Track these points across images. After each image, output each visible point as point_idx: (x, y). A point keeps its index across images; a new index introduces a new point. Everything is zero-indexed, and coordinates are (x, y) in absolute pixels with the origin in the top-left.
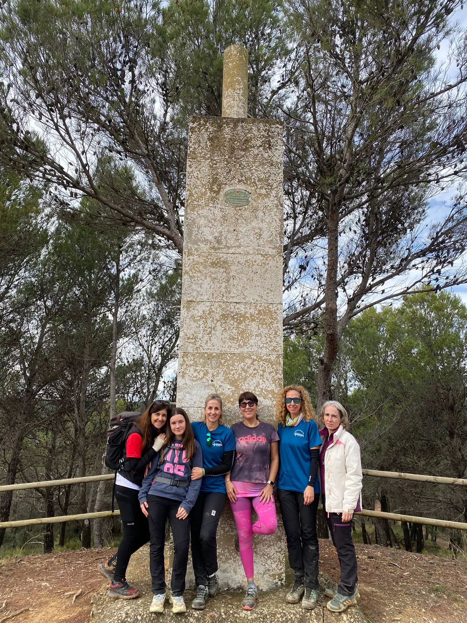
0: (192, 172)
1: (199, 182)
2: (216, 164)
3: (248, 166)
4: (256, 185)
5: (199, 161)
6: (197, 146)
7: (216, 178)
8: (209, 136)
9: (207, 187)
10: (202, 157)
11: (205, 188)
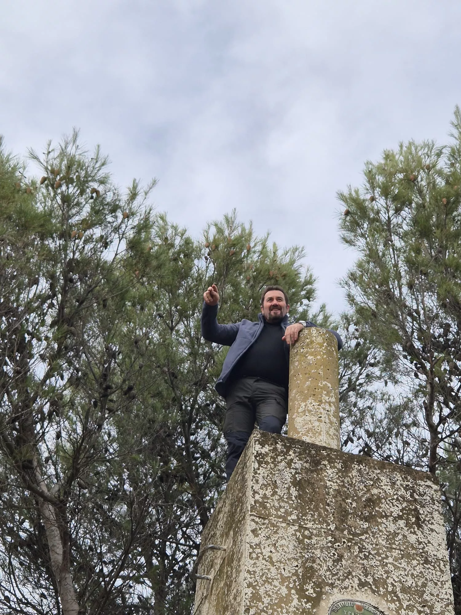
0: (258, 545)
1: (273, 569)
2: (310, 538)
3: (378, 554)
4: (399, 600)
5: (273, 525)
6: (269, 492)
7: (312, 567)
8: (294, 476)
9: (291, 585)
10: (280, 517)
11: (287, 587)
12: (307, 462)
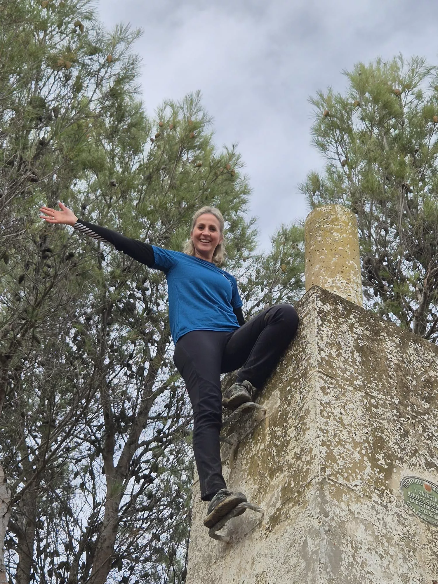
2: (376, 407)
5: (341, 387)
6: (334, 352)
7: (381, 438)
8: (356, 341)
9: (363, 452)
10: (346, 380)
11: (360, 453)
12: (367, 329)
